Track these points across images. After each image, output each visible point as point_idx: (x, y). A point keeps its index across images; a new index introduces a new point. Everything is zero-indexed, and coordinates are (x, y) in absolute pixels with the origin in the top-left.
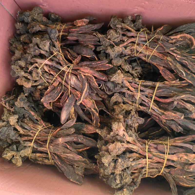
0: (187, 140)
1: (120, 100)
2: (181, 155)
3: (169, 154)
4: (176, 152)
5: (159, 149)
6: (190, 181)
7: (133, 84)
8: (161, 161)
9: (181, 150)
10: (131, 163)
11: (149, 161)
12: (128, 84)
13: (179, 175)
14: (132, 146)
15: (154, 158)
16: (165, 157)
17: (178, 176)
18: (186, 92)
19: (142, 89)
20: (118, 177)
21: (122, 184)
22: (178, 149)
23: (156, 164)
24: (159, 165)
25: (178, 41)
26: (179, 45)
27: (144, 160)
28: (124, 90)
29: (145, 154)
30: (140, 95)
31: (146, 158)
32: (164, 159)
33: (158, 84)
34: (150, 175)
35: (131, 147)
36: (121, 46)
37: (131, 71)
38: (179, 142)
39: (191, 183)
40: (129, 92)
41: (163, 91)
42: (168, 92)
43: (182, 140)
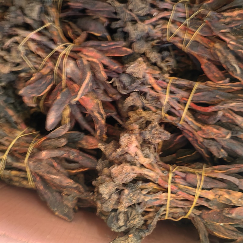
1: (138, 103)
2: (220, 192)
3: (203, 189)
4: (212, 187)
5: (188, 180)
6: (230, 231)
7: (160, 81)
8: (190, 197)
9: (221, 184)
10: (143, 197)
11: (171, 197)
12: (152, 81)
13: (214, 221)
14: (147, 171)
15: (179, 192)
16: (196, 192)
17: (212, 222)
18: (238, 99)
19: (172, 90)
20: (122, 217)
21: (128, 228)
22: (216, 183)
23: (182, 203)
24: (186, 203)
25: (234, 21)
26: (236, 27)
27: (164, 194)
28: (146, 89)
29: (166, 186)
31: (167, 192)
32: (194, 196)
33: (197, 85)
34: (172, 217)
35: (146, 173)
36: (147, 22)
37: (159, 63)
38: (219, 172)
39: (230, 235)
40: (152, 92)
41: (203, 96)
42: (211, 97)
43: (224, 170)
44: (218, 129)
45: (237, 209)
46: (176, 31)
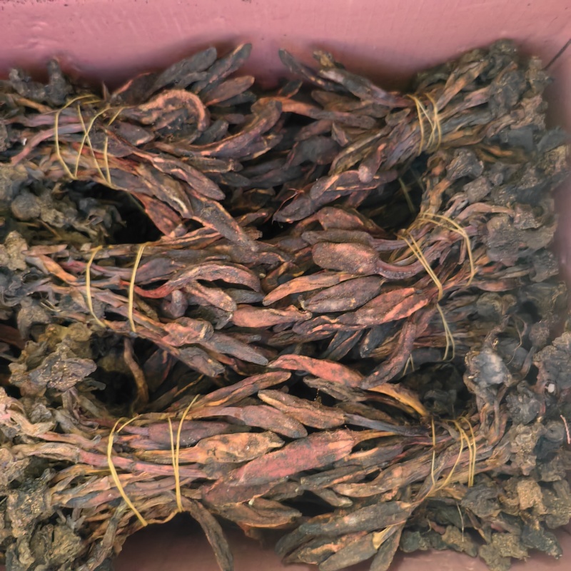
0: (239, 393)
1: (41, 316)
2: (211, 444)
3: (183, 447)
4: (199, 437)
6: (266, 512)
8: (164, 470)
9: (213, 428)
10: (59, 498)
11: (122, 481)
12: (53, 266)
13: (229, 500)
14: (48, 447)
15: (139, 466)
16: (173, 456)
17: (228, 504)
18: (209, 258)
19: (97, 274)
20: (24, 548)
21: (47, 564)
22: (206, 428)
23: (156, 484)
24: (163, 483)
25: (164, 115)
26: (170, 124)
27: (104, 480)
28: (41, 286)
29: (104, 464)
30: (91, 292)
31: (109, 473)
32: (171, 464)
33: (141, 250)
34: (156, 519)
35: (48, 451)
36: (15, 160)
37: (77, 225)
38: (214, 405)
39: (265, 519)
40: (57, 289)
41: (153, 268)
42: (165, 268)
43: (225, 397)
44: (185, 325)
45: (246, 468)
46: (77, 159)
